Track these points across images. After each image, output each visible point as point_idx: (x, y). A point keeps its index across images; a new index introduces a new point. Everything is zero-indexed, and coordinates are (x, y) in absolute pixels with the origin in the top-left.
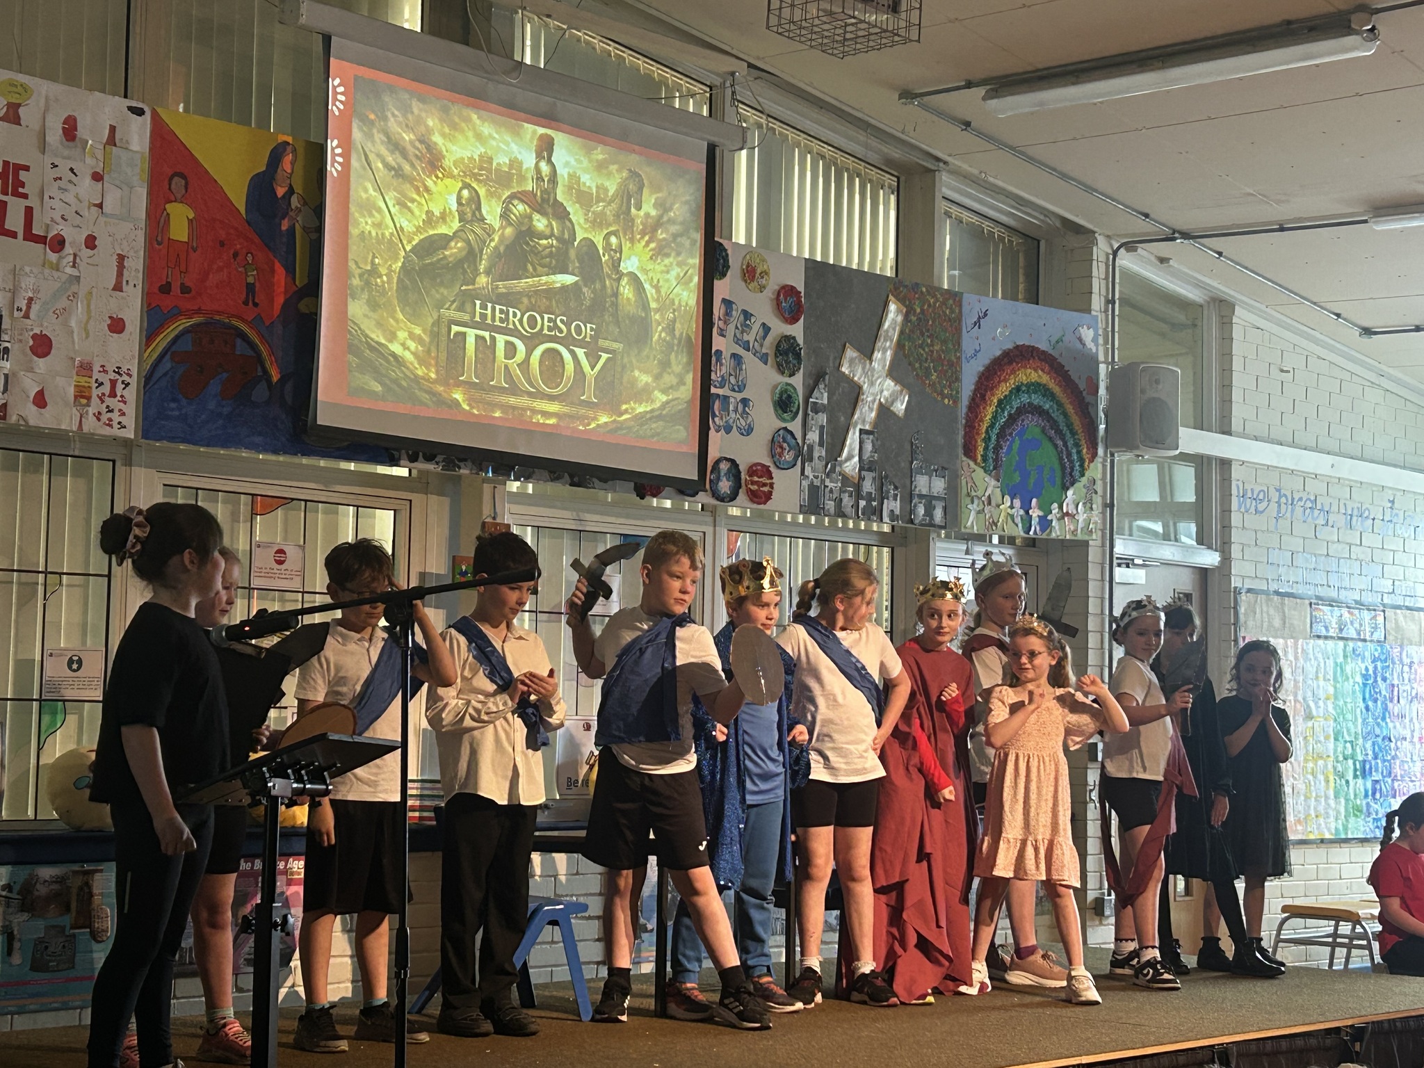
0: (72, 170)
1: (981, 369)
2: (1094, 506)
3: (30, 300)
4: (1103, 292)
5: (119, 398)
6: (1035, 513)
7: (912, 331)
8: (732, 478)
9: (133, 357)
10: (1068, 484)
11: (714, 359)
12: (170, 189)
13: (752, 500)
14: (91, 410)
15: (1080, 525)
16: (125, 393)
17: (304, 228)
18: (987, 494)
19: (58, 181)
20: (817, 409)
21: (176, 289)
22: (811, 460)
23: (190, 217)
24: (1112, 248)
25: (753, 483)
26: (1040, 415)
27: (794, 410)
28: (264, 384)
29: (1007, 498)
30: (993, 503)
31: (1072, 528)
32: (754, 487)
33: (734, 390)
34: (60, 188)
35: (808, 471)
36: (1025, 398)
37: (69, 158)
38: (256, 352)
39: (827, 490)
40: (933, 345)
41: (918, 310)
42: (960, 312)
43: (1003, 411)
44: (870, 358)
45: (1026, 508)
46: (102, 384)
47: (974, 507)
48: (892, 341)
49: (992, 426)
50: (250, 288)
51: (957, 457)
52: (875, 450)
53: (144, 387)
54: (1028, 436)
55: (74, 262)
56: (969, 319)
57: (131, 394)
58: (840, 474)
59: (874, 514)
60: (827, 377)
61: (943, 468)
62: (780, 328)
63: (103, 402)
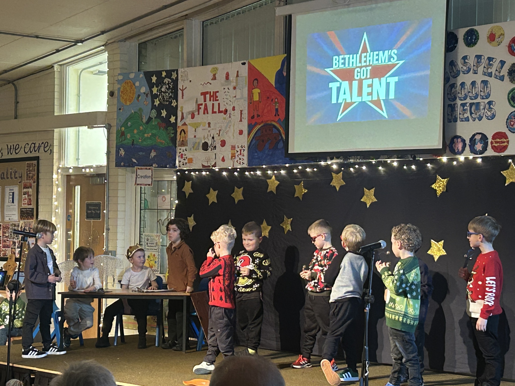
0: (228, 88)
5: (242, 155)
8: (483, 142)
9: (245, 141)
12: (253, 85)
13: (495, 151)
14: (236, 160)
16: (243, 153)
19: (225, 93)
21: (256, 117)
23: (259, 92)
28: (282, 141)
32: (496, 145)
33: (483, 99)
34: (225, 95)
37: (227, 85)
38: (279, 131)
46: (237, 151)
50: (277, 110)
53: (248, 149)
55: (230, 116)
57: (246, 153)
62: (512, 60)
63: (238, 157)
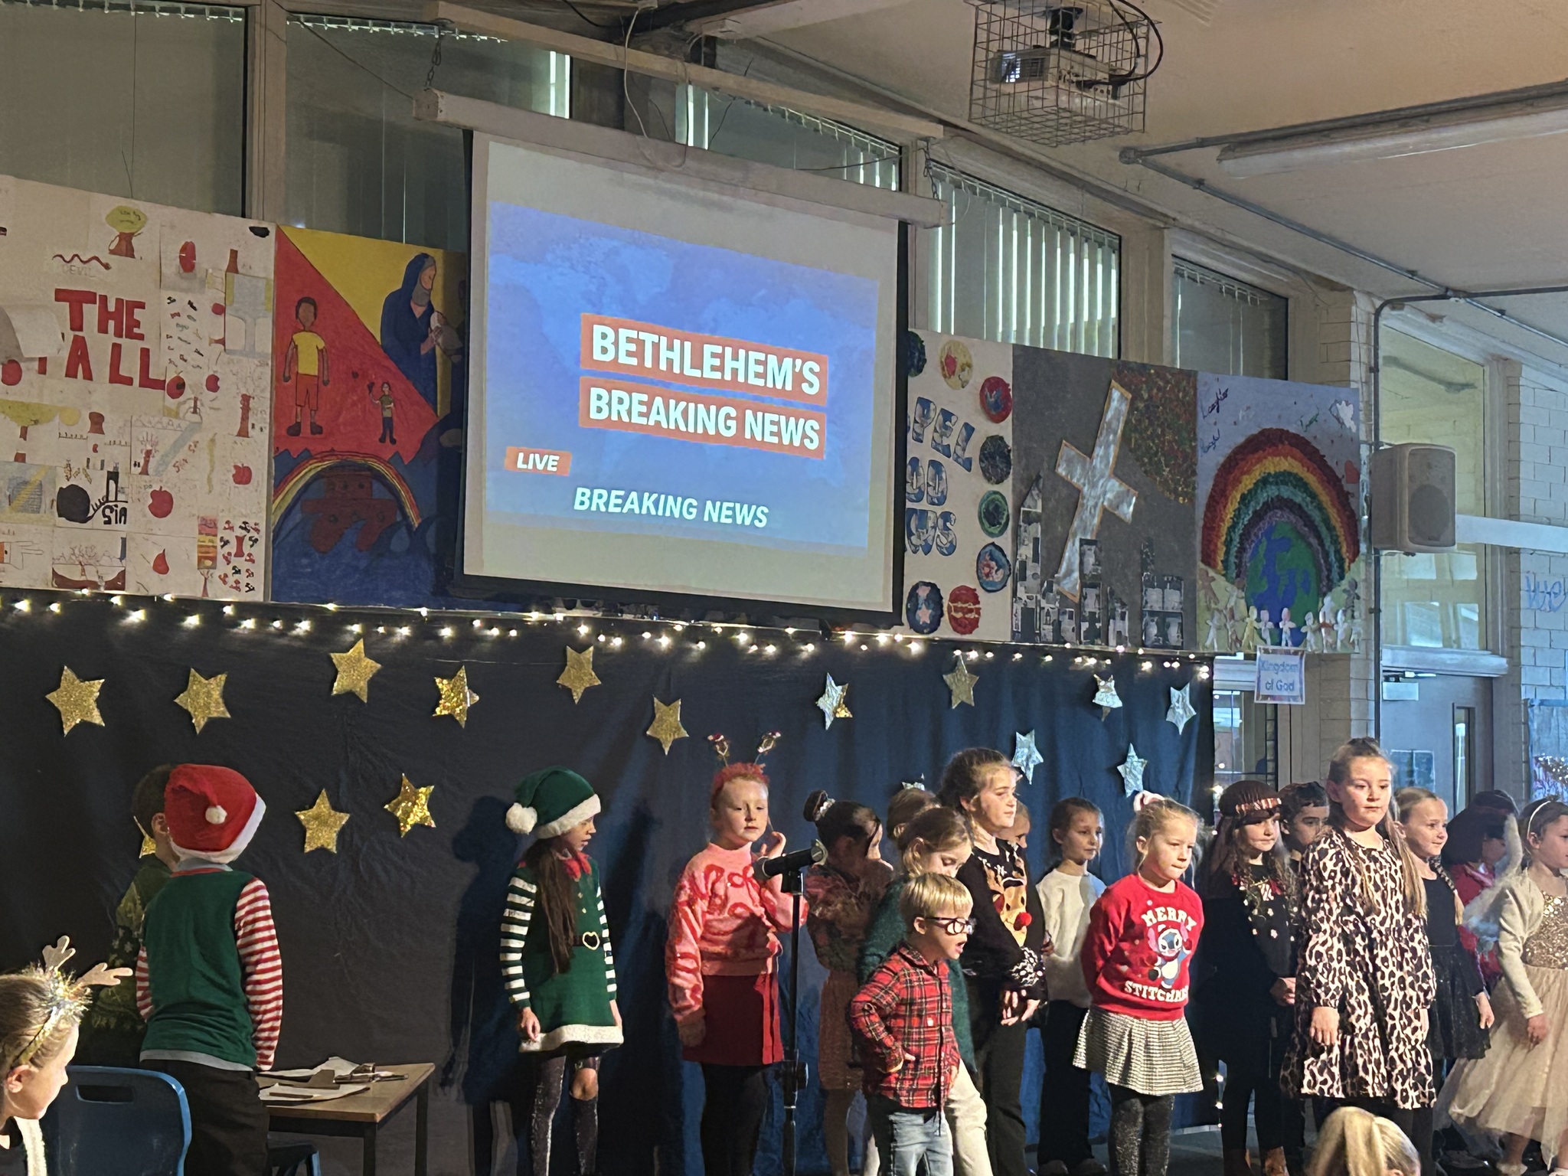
0: (190, 303)
1: (1222, 460)
2: (1356, 614)
3: (148, 453)
4: (1364, 359)
5: (246, 557)
6: (1286, 625)
7: (1139, 421)
8: (932, 605)
9: (261, 509)
10: (1325, 589)
11: (909, 469)
12: (297, 317)
13: (955, 630)
14: (217, 573)
15: (1341, 635)
16: (252, 551)
17: (445, 351)
18: (1229, 607)
19: (176, 317)
20: (1030, 519)
21: (306, 430)
22: (1024, 578)
23: (320, 347)
24: (1373, 305)
25: (957, 610)
26: (1291, 511)
27: (1003, 521)
28: (404, 529)
29: (1254, 612)
30: (1237, 617)
31: (1330, 640)
32: (959, 615)
33: (932, 503)
34: (178, 325)
35: (1021, 593)
36: (1272, 491)
37: (186, 291)
38: (394, 494)
39: (1044, 613)
40: (1163, 434)
41: (1146, 396)
42: (1195, 394)
43: (1247, 506)
44: (1090, 453)
45: (1276, 620)
46: (226, 543)
47: (1214, 624)
48: (1115, 434)
49: (1232, 528)
50: (388, 423)
51: (1195, 564)
52: (1098, 562)
53: (273, 542)
54: (1275, 536)
55: (195, 407)
56: (1206, 401)
57: (259, 552)
58: (1059, 593)
59: (1098, 636)
60: (1041, 481)
61: (1178, 578)
62: (985, 429)
63: (229, 563)
